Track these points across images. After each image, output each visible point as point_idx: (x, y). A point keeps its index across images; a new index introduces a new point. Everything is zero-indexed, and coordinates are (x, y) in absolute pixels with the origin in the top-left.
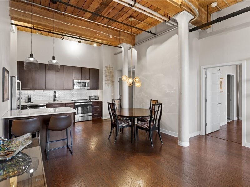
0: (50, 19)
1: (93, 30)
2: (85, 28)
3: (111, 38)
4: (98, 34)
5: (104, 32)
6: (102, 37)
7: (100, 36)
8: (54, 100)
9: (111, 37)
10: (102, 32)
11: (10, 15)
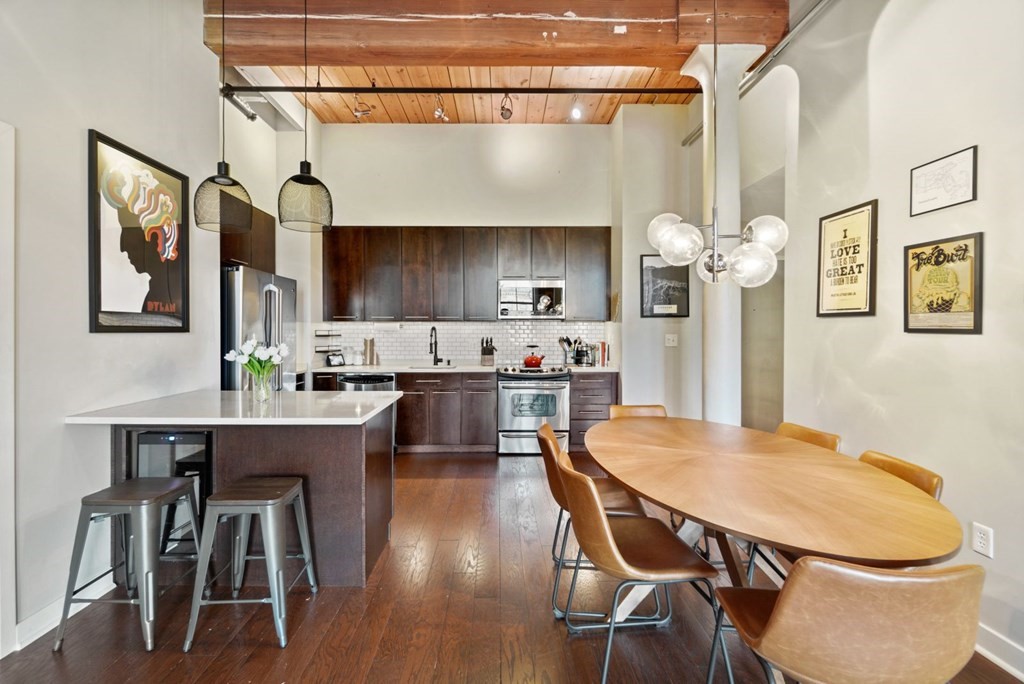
0: (333, 17)
1: (518, 16)
2: (478, 16)
3: (620, 35)
4: (544, 28)
5: (578, 14)
6: (566, 41)
7: (558, 39)
8: (437, 361)
9: (621, 30)
10: (571, 16)
11: (205, 43)
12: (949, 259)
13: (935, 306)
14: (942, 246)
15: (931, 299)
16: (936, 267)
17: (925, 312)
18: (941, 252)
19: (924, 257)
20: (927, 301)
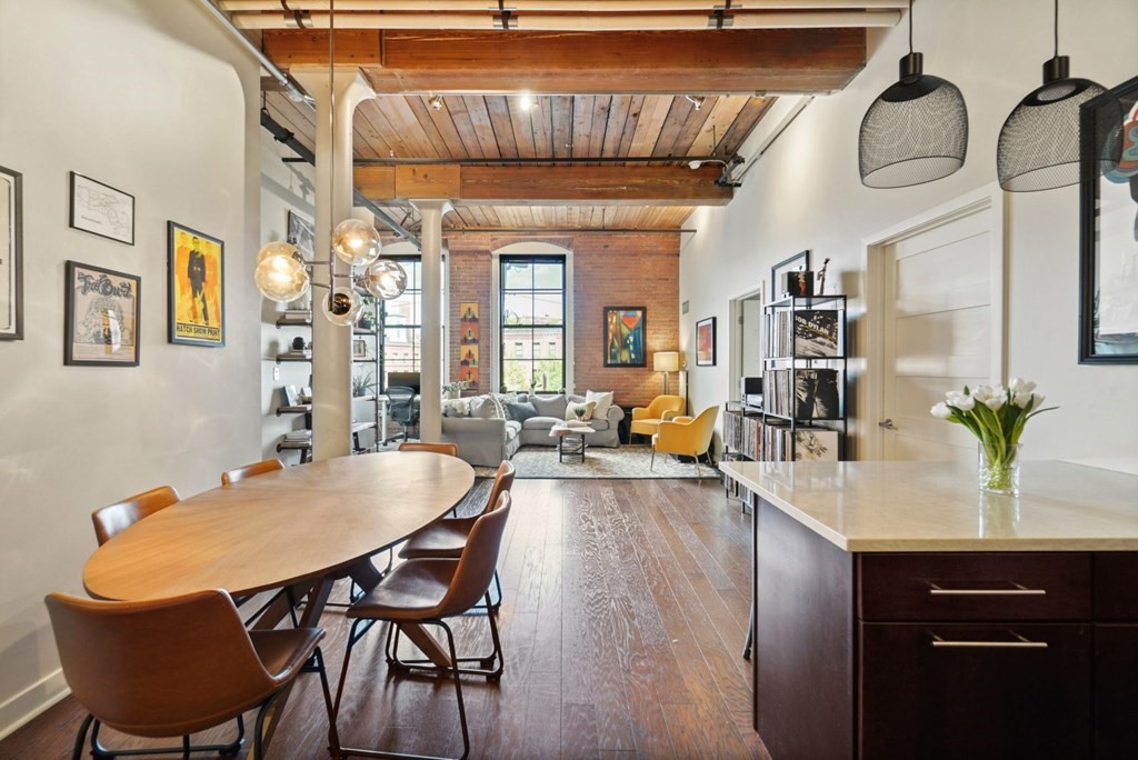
12: (116, 292)
13: (102, 337)
14: (109, 277)
15: (97, 328)
16: (102, 296)
17: (91, 343)
18: (108, 283)
19: (92, 281)
20: (93, 330)
